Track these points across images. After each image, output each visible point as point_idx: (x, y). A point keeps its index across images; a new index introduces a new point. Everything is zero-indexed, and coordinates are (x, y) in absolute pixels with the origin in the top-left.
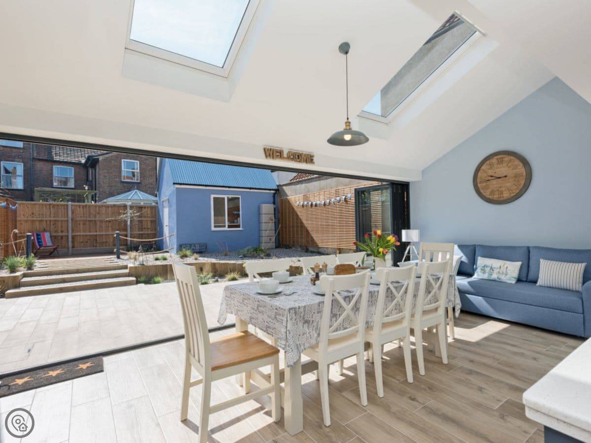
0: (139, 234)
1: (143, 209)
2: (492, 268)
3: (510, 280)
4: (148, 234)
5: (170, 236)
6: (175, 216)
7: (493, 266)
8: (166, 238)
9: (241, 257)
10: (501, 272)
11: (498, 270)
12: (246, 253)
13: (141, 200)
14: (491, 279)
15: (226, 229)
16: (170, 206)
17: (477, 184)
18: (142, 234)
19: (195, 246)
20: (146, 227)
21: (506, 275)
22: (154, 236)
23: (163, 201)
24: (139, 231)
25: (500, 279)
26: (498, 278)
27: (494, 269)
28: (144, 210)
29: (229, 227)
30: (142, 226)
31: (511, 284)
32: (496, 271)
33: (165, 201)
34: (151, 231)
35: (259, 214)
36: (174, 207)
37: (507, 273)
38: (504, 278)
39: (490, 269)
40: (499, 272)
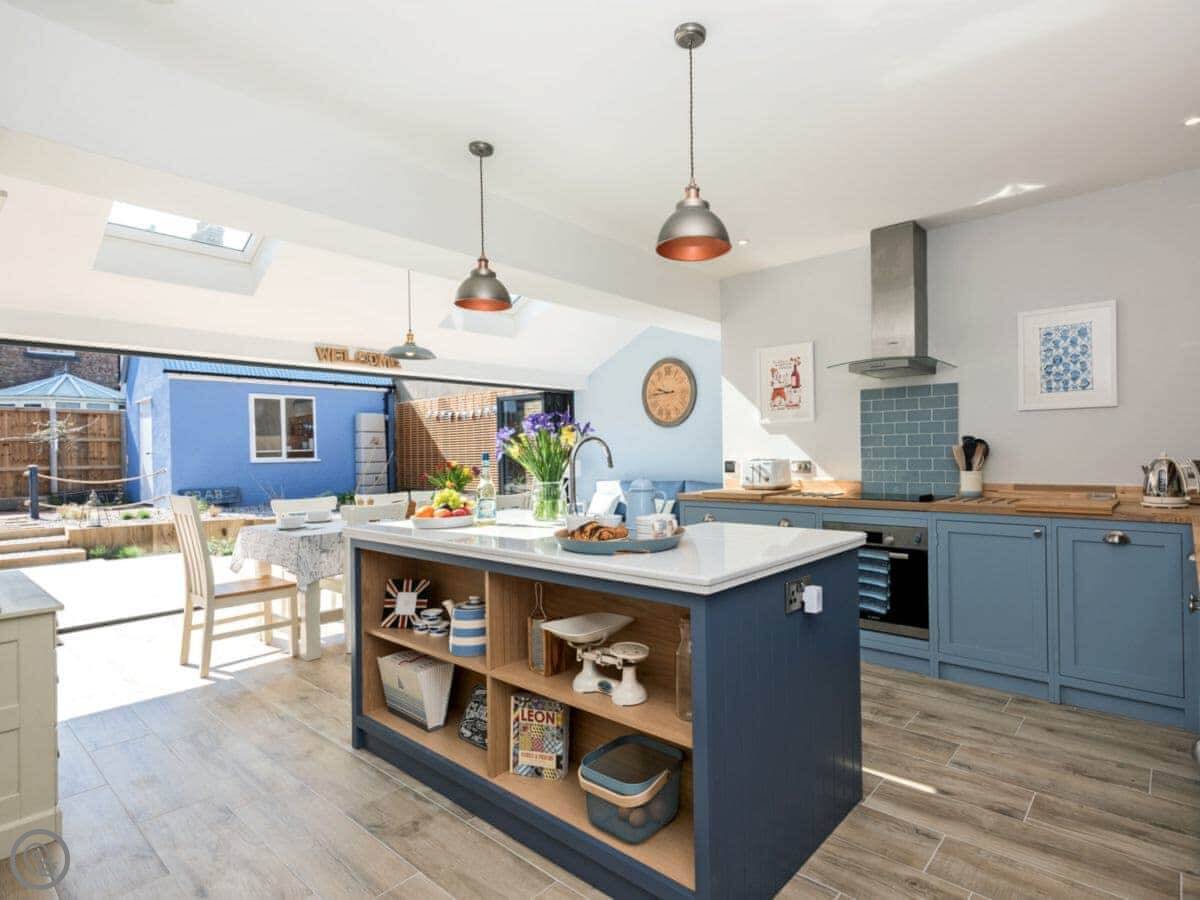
0: (81, 470)
1: (89, 419)
4: (102, 471)
5: (156, 475)
6: (167, 434)
8: (145, 478)
13: (81, 397)
15: (284, 459)
16: (155, 415)
17: (646, 398)
18: (87, 471)
19: (213, 493)
20: (96, 454)
22: (118, 474)
23: (139, 404)
24: (79, 463)
28: (91, 422)
29: (290, 455)
30: (87, 452)
33: (145, 403)
34: (109, 464)
35: (354, 431)
36: (166, 416)
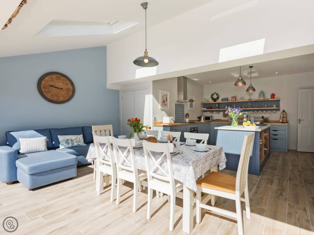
17: (41, 88)
21: (80, 142)
27: (73, 141)
40: (76, 141)
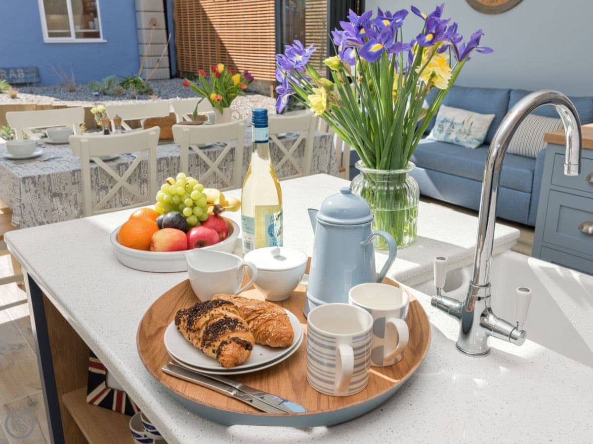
2: (452, 125)
3: (470, 143)
7: (455, 121)
9: (96, 95)
10: (463, 130)
11: (460, 127)
12: (106, 87)
14: (448, 141)
15: (73, 39)
21: (468, 135)
25: (458, 141)
26: (456, 139)
27: (455, 125)
29: (78, 35)
31: (471, 148)
32: (456, 129)
35: (135, 11)
37: (470, 132)
38: (463, 140)
39: (450, 126)
40: (460, 130)
